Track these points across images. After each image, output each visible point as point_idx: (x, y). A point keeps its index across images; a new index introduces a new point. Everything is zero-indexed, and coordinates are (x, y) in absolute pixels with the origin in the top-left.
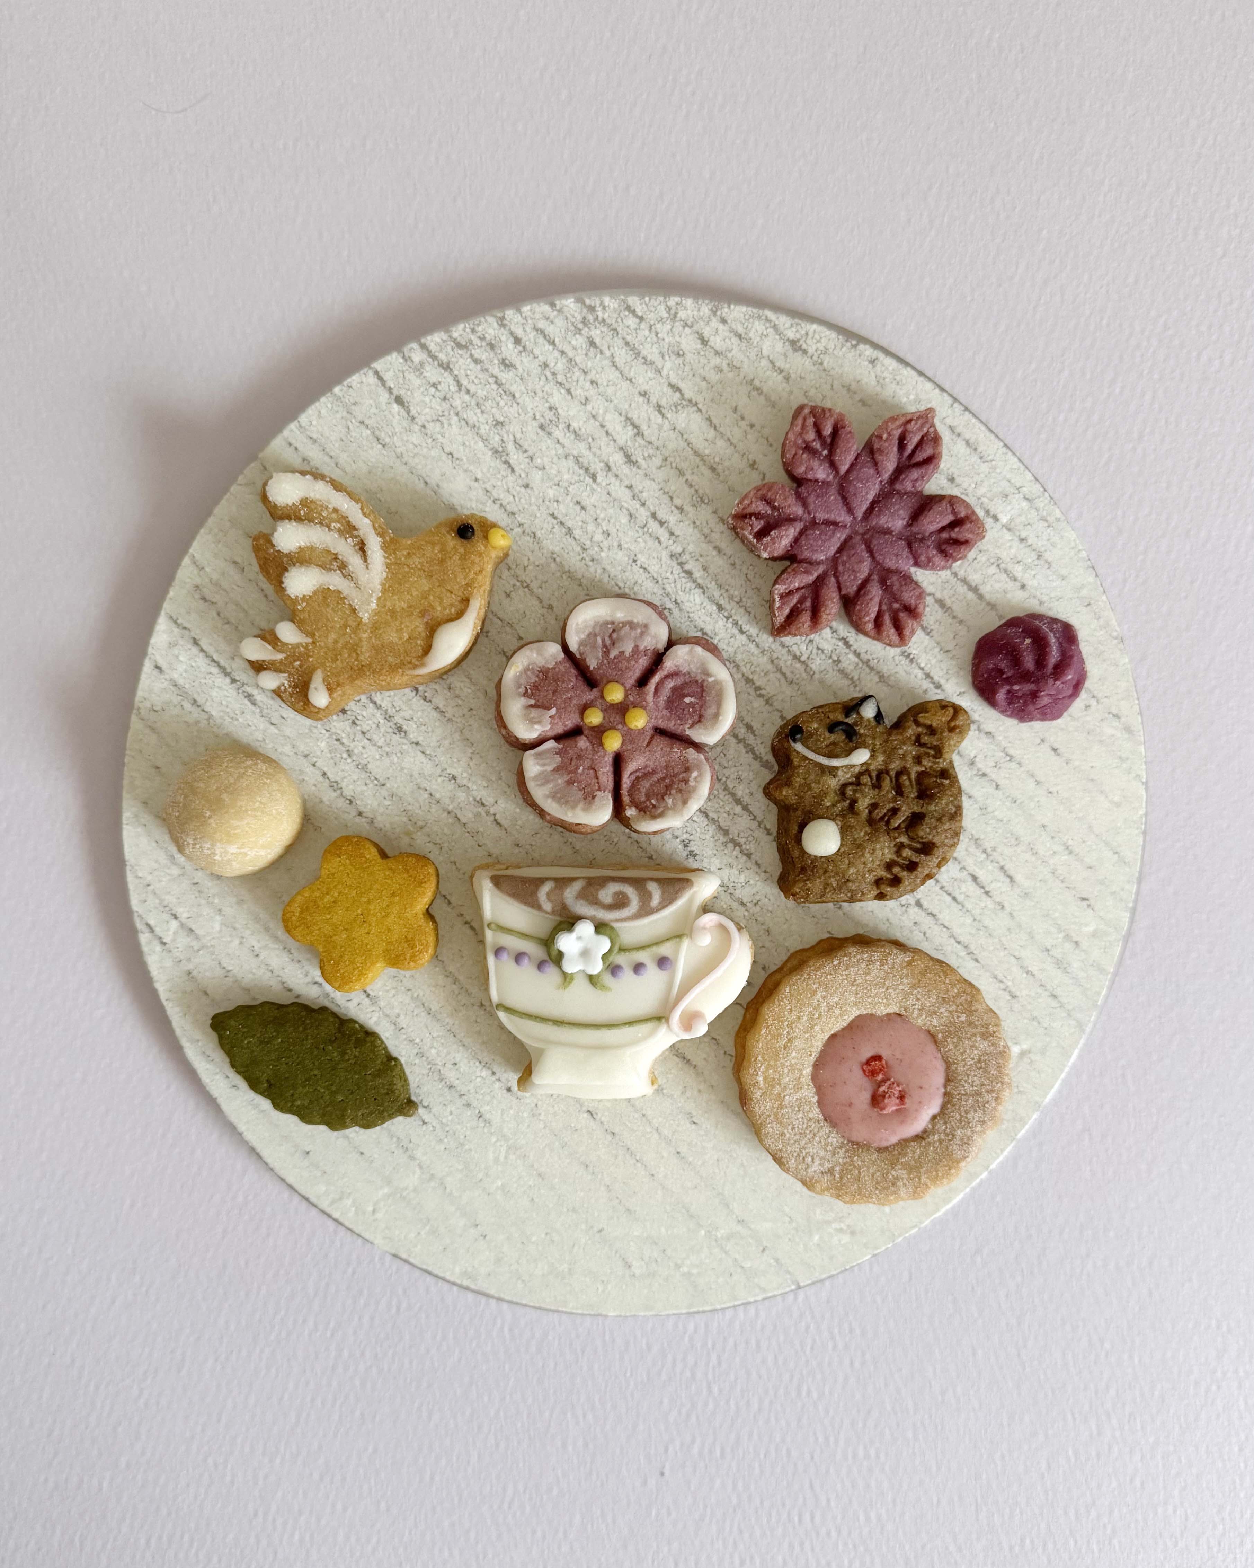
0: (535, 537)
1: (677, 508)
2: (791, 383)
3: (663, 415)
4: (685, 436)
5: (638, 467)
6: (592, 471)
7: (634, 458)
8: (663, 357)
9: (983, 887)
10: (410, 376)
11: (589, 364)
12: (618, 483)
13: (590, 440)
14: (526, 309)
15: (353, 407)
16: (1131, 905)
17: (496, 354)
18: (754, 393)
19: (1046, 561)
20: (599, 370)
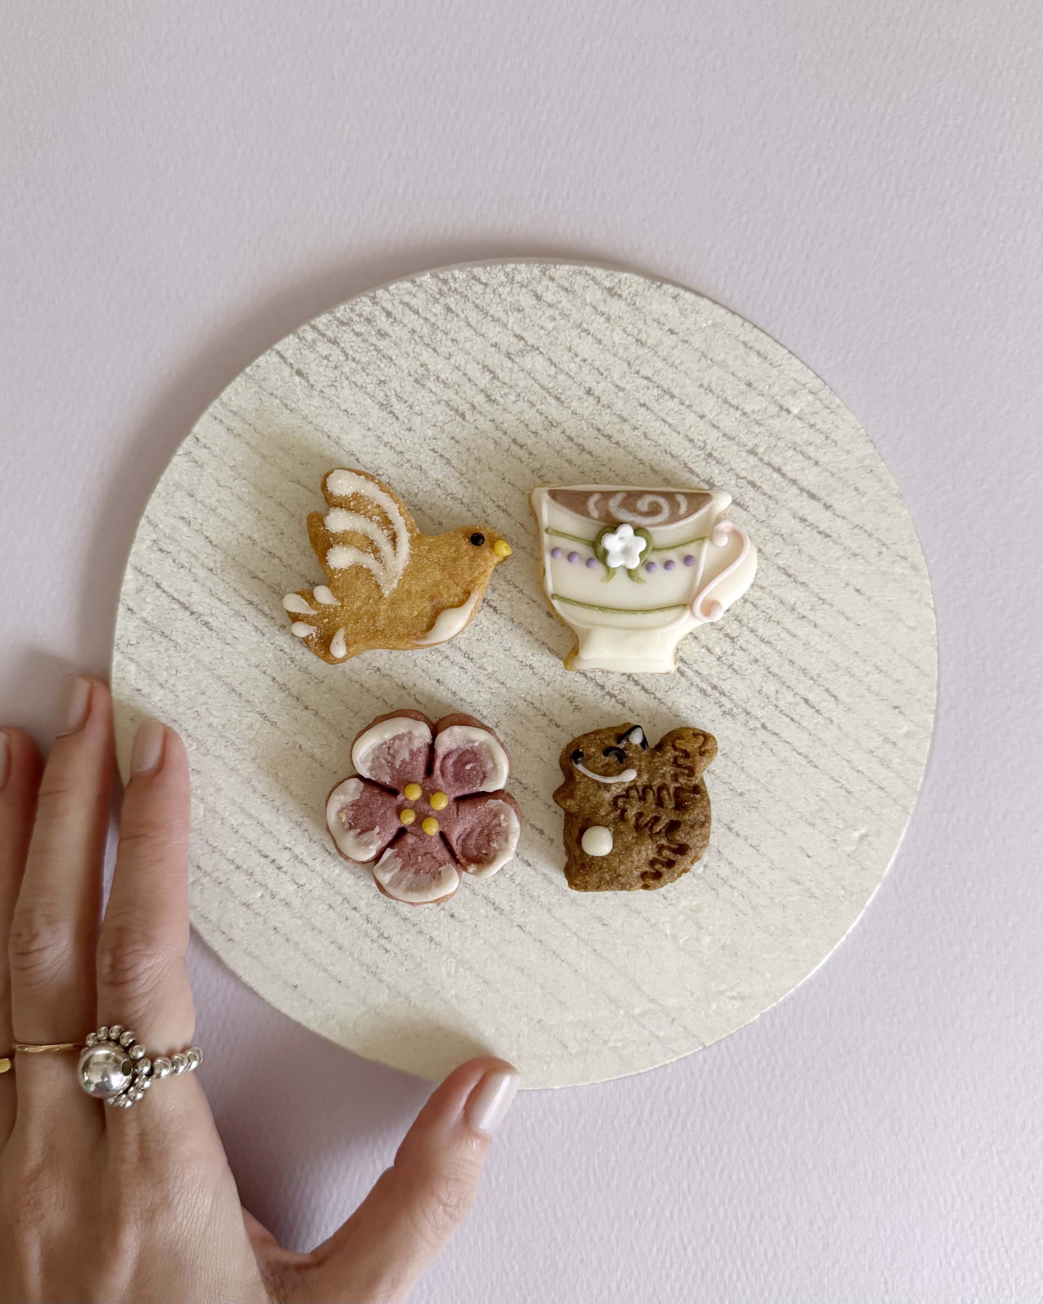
0: (421, 469)
1: (533, 433)
2: (612, 322)
3: (512, 360)
4: (532, 375)
5: (498, 404)
6: (461, 411)
7: (493, 397)
8: (507, 314)
9: (814, 707)
10: (306, 352)
11: (449, 326)
12: (482, 419)
13: (456, 387)
14: (392, 288)
15: (263, 383)
16: (934, 708)
17: (373, 326)
18: (583, 334)
19: (833, 440)
20: (457, 330)
